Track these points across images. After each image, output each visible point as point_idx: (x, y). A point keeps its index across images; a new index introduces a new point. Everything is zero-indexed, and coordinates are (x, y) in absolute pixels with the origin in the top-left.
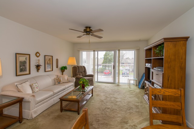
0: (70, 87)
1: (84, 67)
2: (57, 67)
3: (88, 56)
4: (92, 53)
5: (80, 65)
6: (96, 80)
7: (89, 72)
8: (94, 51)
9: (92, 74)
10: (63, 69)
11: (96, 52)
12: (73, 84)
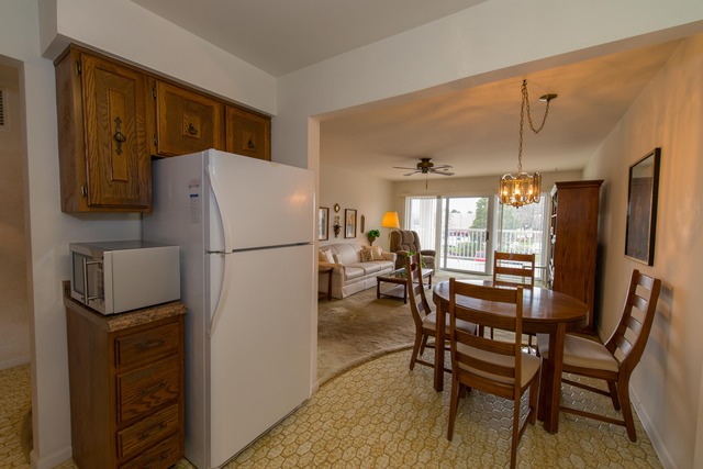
0: (388, 268)
1: (415, 234)
2: (362, 231)
3: (425, 210)
4: (435, 201)
5: (406, 229)
6: (442, 266)
7: (426, 243)
8: (439, 197)
9: (433, 248)
10: (372, 236)
11: (444, 201)
12: (392, 264)
